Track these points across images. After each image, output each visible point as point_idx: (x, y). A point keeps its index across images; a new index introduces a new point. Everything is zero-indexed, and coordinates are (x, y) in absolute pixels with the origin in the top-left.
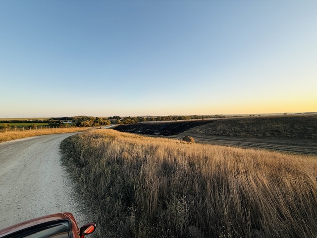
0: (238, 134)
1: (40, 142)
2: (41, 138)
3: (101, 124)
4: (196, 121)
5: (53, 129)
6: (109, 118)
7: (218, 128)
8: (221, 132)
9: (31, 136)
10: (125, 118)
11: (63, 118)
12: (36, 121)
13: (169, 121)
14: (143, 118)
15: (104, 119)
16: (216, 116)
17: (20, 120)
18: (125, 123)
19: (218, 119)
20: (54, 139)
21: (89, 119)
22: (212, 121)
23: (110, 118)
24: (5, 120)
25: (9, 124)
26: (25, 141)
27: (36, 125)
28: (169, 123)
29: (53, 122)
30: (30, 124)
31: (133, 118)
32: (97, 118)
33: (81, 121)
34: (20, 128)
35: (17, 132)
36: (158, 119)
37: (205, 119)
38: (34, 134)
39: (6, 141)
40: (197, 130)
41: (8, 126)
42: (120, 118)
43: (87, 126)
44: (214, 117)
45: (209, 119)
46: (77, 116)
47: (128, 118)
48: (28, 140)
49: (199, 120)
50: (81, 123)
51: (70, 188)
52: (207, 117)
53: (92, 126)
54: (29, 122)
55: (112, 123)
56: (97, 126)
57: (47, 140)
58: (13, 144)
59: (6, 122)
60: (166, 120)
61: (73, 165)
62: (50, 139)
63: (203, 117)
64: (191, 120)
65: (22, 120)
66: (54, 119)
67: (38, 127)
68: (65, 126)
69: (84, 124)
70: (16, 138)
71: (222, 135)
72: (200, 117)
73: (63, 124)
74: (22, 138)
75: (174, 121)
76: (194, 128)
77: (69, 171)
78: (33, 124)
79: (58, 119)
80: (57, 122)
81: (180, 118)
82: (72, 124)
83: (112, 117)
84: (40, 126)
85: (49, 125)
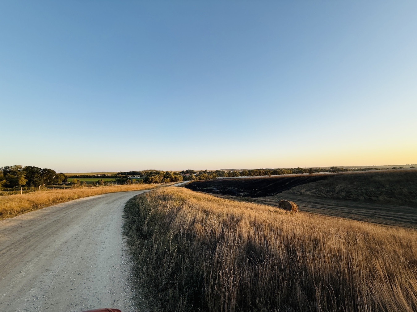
0: (373, 198)
1: (105, 202)
2: (106, 197)
3: (172, 180)
4: (300, 177)
5: (120, 186)
6: (181, 172)
7: (338, 188)
8: (343, 194)
9: (97, 194)
10: (201, 173)
11: (131, 172)
12: (104, 176)
13: (260, 177)
14: (223, 172)
15: (175, 174)
16: (333, 169)
17: (88, 175)
18: (200, 179)
19: (335, 173)
20: (119, 198)
21: (158, 173)
22: (325, 177)
23: (183, 172)
24: (76, 175)
25: (79, 179)
26: (90, 200)
27: (104, 180)
28: (260, 179)
29: (120, 177)
30: (97, 180)
31: (210, 173)
32: (167, 173)
33: (150, 176)
34: (88, 184)
35: (84, 189)
36: (243, 173)
37: (315, 174)
38: (100, 192)
39: (73, 199)
40: (303, 191)
41: (78, 181)
42: (194, 173)
43: (156, 182)
44: (329, 171)
45: (320, 173)
46: (146, 170)
47: (204, 172)
48: (94, 200)
49: (305, 174)
50: (149, 179)
51: (129, 268)
52: (317, 170)
53: (161, 182)
54: (97, 177)
55: (185, 179)
56: (167, 182)
57: (112, 200)
58: (79, 204)
59: (77, 177)
60: (254, 175)
61: (135, 236)
62: (115, 198)
63: (310, 170)
64: (291, 175)
65: (91, 175)
66: (122, 173)
67: (105, 183)
68: (131, 182)
69: (152, 180)
70: (83, 197)
71: (345, 199)
72: (305, 171)
73: (130, 179)
74: (88, 196)
75: (267, 176)
76: (296, 188)
77: (130, 243)
78: (100, 179)
79: (125, 173)
80: (124, 177)
81: (275, 172)
82: (140, 180)
83: (185, 170)
84: (107, 182)
85: (117, 181)
